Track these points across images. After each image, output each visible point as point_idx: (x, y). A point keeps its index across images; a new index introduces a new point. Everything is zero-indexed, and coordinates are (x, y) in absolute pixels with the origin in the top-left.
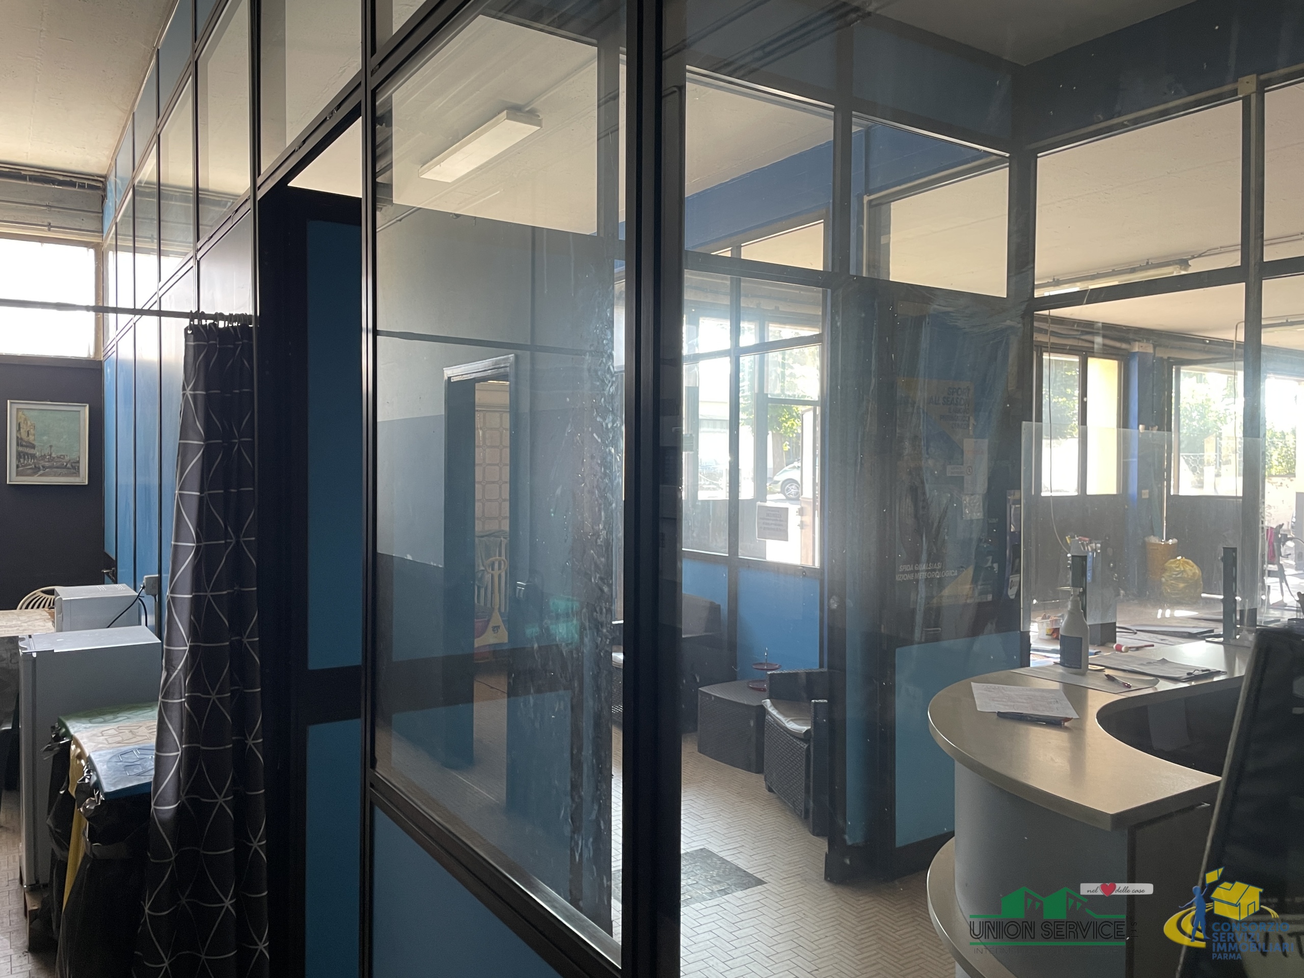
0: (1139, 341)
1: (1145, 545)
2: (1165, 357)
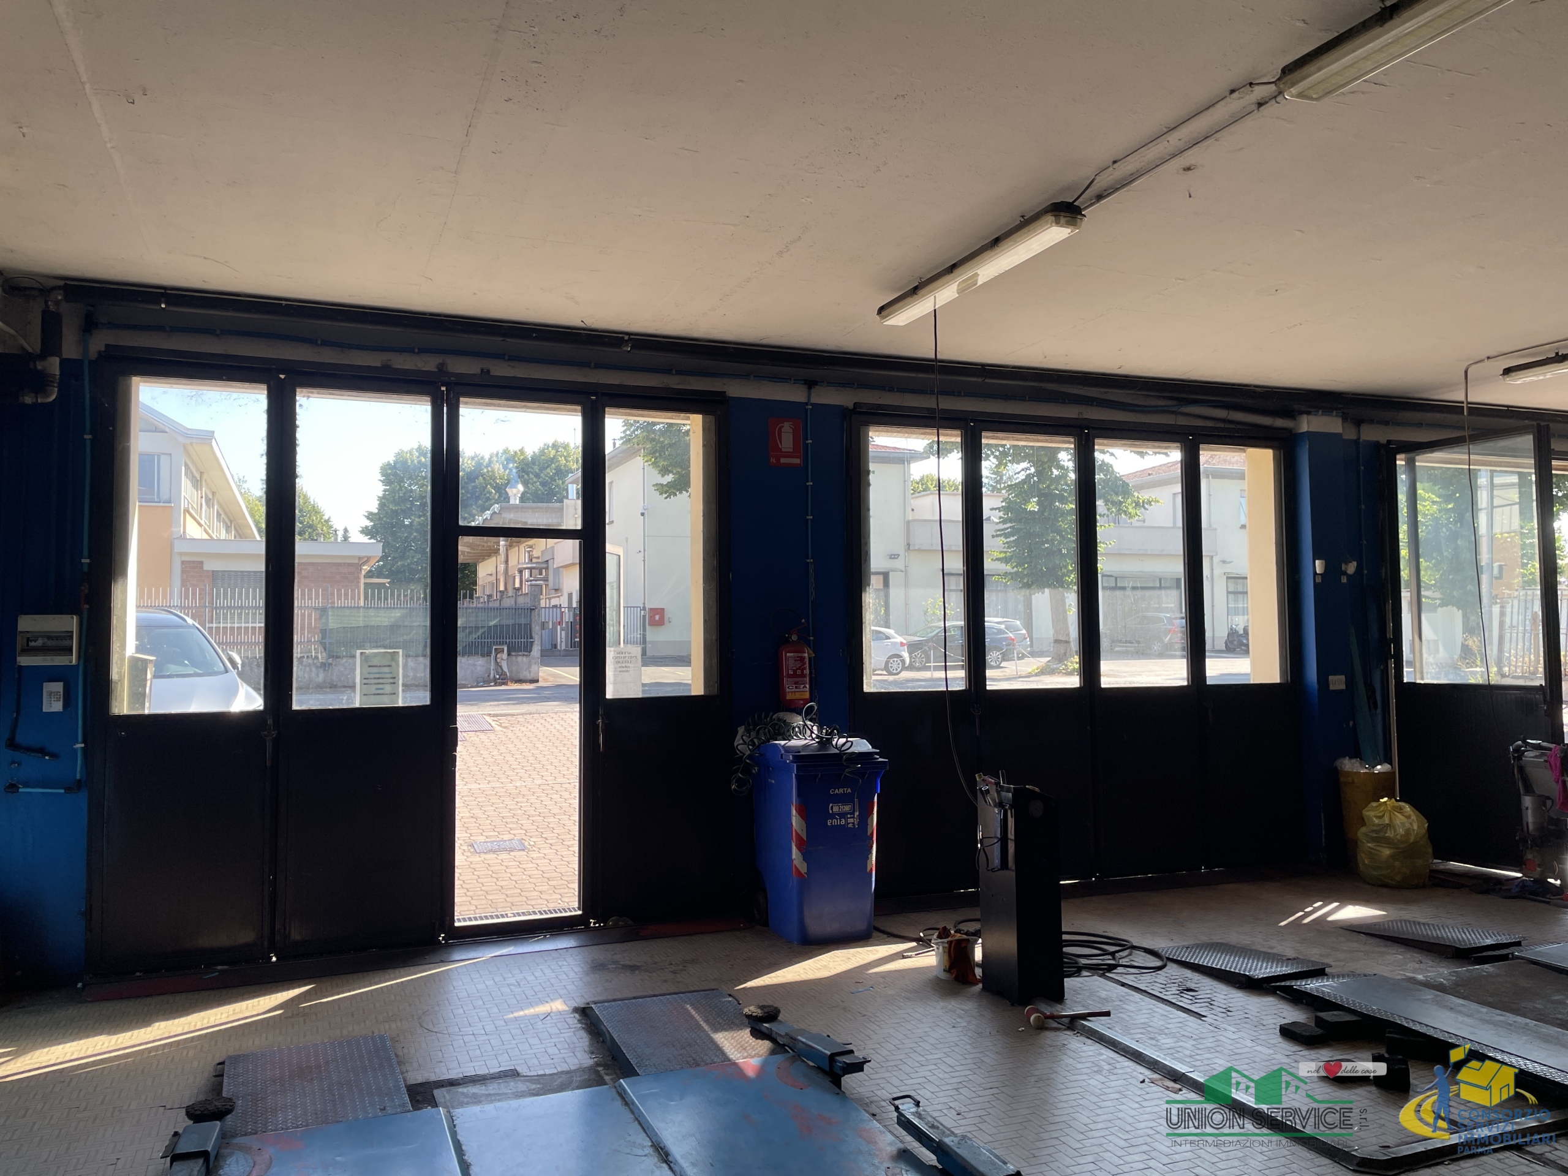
0: (1308, 413)
1: (1336, 773)
2: (1383, 440)
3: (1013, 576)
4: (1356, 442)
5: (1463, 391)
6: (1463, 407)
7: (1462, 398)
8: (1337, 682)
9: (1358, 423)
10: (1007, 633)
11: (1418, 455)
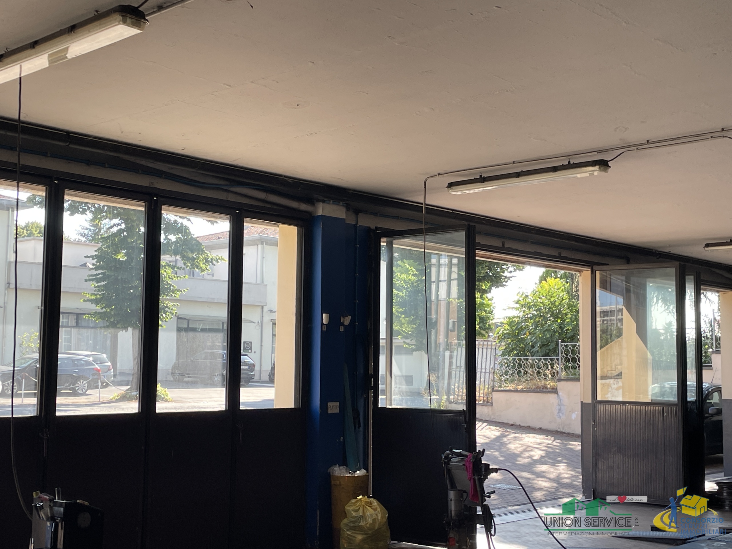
2: (373, 226)
3: (102, 316)
4: (355, 226)
5: (423, 197)
6: (423, 207)
7: (422, 201)
8: (334, 407)
9: (357, 212)
10: (94, 365)
11: (394, 240)
